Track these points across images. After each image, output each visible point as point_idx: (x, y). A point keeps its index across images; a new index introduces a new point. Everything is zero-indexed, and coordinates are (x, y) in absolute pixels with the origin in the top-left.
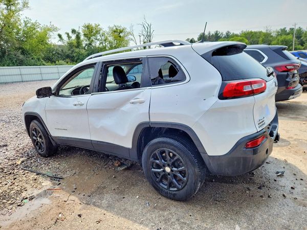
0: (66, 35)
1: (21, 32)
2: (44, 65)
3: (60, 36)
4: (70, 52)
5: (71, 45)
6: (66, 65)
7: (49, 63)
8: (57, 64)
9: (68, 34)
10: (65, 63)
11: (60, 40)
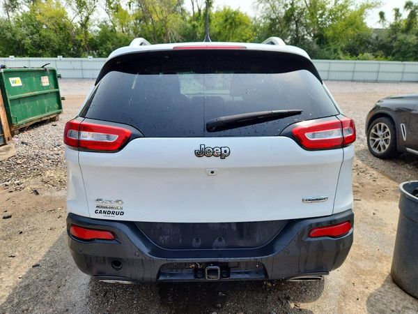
0: (394, 12)
1: (327, 13)
2: (339, 59)
3: (382, 15)
4: (389, 39)
5: (395, 28)
6: (373, 59)
7: (348, 57)
8: (358, 59)
9: (397, 10)
10: (372, 57)
11: (379, 22)
